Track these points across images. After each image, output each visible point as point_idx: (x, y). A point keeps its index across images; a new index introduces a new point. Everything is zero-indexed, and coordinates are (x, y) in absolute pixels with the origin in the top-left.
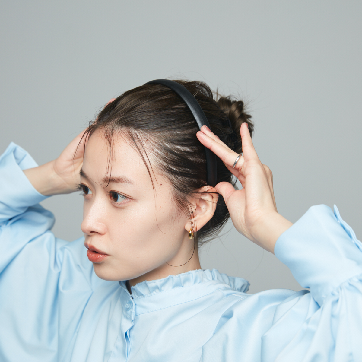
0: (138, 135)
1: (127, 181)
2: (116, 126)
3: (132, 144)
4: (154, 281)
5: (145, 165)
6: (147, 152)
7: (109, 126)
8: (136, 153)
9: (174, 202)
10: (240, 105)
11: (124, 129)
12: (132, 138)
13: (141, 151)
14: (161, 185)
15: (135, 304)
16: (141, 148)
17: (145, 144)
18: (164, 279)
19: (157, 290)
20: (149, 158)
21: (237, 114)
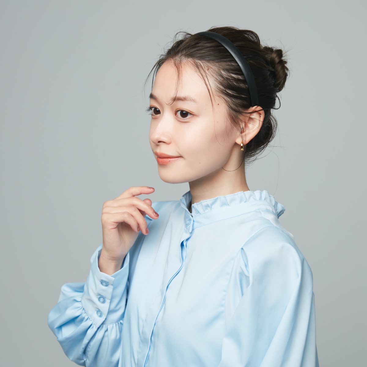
0: (202, 64)
1: (192, 100)
2: (183, 58)
3: (197, 71)
4: (206, 200)
5: (207, 88)
6: (208, 78)
7: (177, 58)
8: (199, 78)
9: (228, 119)
10: (279, 53)
11: (190, 60)
12: (197, 66)
13: (204, 77)
14: (218, 104)
15: (194, 221)
16: (204, 74)
17: (207, 72)
18: (213, 199)
19: (209, 209)
20: (209, 82)
21: (277, 60)
